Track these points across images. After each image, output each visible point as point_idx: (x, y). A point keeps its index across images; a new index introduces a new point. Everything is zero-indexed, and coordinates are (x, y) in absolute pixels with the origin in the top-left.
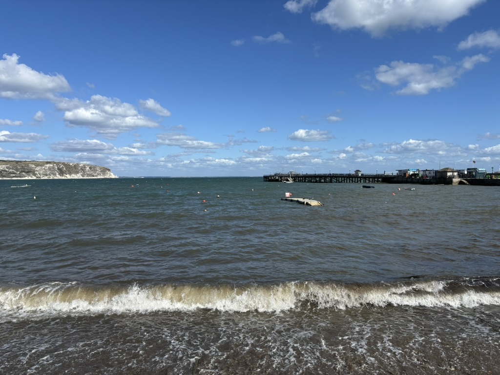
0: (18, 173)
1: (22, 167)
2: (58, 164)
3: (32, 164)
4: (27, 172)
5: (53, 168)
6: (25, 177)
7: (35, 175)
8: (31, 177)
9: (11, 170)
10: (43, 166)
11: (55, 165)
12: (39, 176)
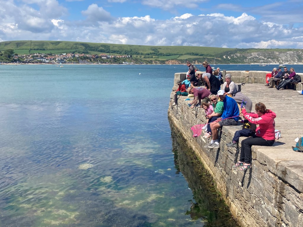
0: (266, 59)
1: (269, 54)
2: (297, 50)
3: (277, 51)
4: (272, 59)
5: (293, 54)
6: (271, 62)
7: (278, 61)
8: (275, 63)
9: (261, 57)
10: (285, 53)
11: (295, 52)
12: (282, 62)
